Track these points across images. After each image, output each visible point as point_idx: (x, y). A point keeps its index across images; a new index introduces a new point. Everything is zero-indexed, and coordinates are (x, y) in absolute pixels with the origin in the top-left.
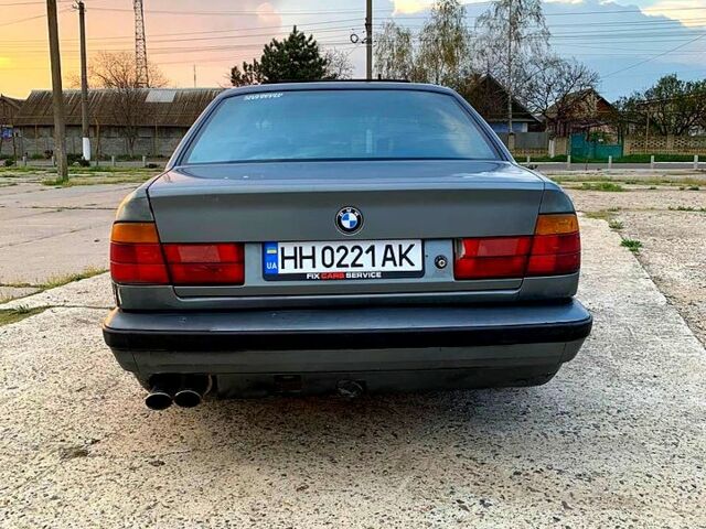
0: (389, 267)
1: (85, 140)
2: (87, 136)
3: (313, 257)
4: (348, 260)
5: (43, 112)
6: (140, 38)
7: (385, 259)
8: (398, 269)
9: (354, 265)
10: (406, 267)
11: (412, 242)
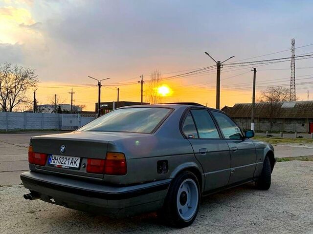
0: (71, 166)
1: (252, 124)
2: (253, 122)
3: (57, 160)
4: (63, 162)
5: (238, 112)
6: (293, 79)
7: (71, 163)
8: (73, 166)
9: (64, 164)
10: (75, 166)
11: (78, 158)
